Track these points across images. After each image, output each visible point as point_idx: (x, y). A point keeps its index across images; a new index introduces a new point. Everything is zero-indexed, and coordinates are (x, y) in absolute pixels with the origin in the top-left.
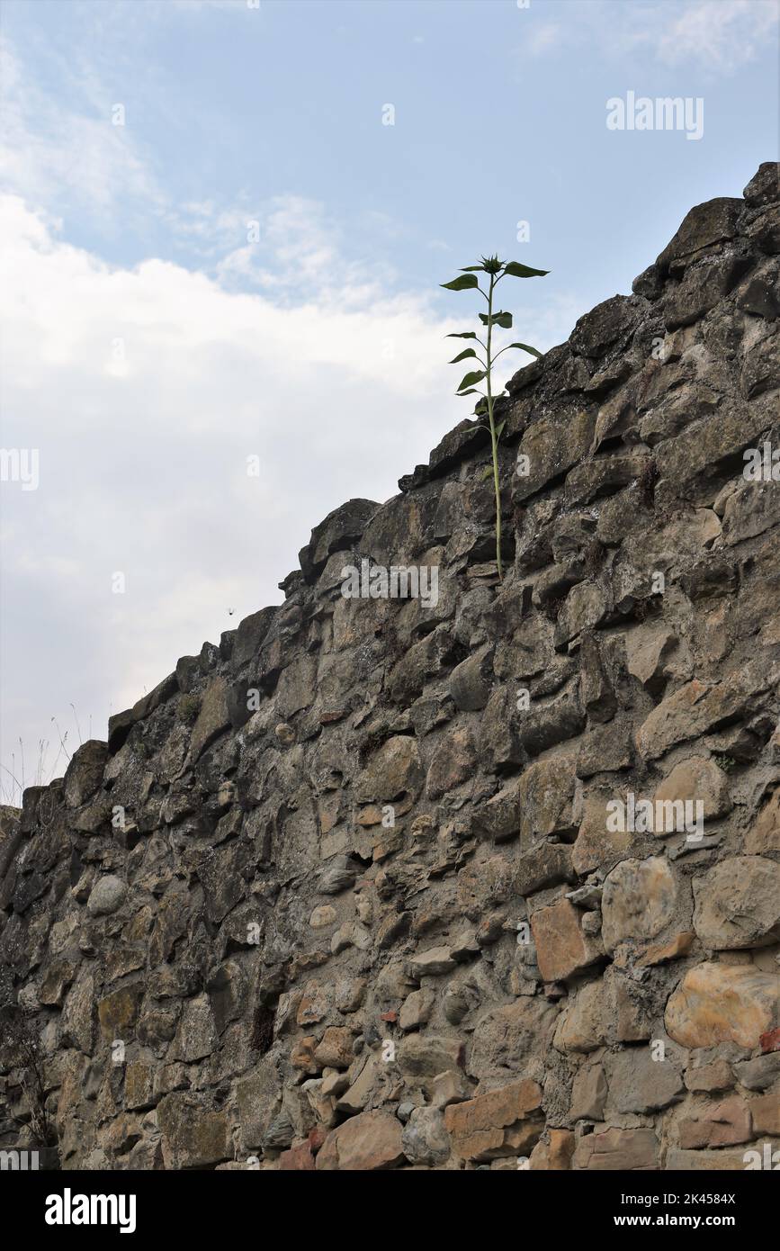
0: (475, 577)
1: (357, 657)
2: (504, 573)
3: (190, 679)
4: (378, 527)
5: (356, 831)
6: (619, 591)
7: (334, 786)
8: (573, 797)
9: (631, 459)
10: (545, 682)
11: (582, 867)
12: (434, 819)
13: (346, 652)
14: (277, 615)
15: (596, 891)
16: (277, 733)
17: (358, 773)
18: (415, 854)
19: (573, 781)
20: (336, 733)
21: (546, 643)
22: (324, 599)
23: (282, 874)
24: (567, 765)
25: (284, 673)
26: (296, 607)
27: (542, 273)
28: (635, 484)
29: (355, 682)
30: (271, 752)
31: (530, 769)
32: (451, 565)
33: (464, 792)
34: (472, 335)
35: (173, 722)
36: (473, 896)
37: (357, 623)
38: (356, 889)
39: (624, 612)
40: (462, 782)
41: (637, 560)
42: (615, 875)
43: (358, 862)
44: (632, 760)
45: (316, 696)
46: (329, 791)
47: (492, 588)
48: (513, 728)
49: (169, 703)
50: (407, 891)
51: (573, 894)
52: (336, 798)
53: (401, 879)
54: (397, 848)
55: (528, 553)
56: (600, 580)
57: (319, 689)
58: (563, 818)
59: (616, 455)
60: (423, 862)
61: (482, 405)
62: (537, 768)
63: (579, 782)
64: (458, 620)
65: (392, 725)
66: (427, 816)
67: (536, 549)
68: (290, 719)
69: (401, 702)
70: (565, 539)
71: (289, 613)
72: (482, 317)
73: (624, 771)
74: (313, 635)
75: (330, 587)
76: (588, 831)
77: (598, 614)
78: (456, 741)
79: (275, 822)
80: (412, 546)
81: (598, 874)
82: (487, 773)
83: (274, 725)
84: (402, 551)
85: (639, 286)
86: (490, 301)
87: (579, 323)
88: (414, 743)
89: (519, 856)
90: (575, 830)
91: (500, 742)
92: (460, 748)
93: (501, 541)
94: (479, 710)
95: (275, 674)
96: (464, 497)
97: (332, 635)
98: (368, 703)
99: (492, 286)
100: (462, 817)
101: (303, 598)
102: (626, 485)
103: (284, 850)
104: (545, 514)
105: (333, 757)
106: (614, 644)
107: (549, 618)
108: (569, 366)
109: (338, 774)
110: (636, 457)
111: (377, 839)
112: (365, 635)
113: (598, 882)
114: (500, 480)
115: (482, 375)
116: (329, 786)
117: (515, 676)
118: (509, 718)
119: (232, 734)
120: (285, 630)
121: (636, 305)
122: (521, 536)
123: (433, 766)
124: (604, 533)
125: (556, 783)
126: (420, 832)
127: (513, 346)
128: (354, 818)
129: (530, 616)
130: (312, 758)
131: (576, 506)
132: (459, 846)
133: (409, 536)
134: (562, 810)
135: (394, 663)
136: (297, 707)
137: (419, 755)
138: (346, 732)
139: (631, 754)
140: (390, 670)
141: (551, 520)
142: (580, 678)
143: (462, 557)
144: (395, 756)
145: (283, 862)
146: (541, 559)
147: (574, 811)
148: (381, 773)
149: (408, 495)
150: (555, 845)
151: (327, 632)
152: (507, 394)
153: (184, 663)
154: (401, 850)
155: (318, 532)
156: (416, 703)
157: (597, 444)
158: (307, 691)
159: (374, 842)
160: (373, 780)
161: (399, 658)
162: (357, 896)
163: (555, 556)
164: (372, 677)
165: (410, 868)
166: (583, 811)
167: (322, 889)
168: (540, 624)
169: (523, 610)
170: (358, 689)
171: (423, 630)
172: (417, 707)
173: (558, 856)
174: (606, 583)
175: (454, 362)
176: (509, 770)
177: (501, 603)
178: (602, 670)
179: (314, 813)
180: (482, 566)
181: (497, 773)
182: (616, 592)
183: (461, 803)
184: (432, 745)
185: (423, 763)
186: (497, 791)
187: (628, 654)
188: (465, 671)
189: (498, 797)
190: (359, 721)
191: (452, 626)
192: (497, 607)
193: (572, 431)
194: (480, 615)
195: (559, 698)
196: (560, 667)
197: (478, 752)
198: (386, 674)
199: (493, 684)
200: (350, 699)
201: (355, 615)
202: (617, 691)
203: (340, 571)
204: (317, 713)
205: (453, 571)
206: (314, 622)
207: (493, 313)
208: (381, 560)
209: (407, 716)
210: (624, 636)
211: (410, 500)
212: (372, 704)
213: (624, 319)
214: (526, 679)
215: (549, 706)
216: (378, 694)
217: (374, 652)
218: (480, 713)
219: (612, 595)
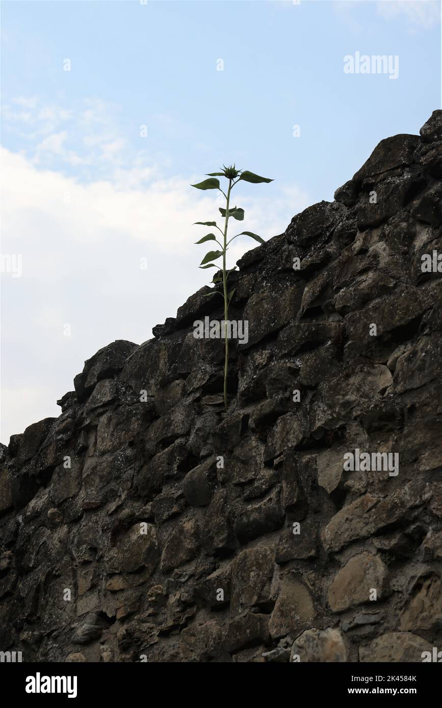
0: (207, 405)
1: (114, 460)
2: (229, 403)
4: (135, 362)
5: (105, 595)
6: (314, 422)
7: (91, 559)
8: (272, 577)
10: (256, 487)
11: (276, 633)
12: (165, 588)
13: (106, 456)
14: (55, 424)
15: (286, 652)
16: (49, 515)
17: (109, 550)
18: (149, 615)
19: (273, 566)
20: (94, 518)
21: (258, 458)
22: (92, 415)
23: (45, 626)
24: (269, 552)
25: (57, 469)
26: (70, 419)
27: (268, 181)
28: (329, 343)
29: (111, 479)
30: (43, 530)
31: (241, 554)
32: (189, 395)
33: (190, 569)
34: (214, 224)
36: (192, 651)
37: (115, 434)
38: (102, 640)
39: (317, 439)
40: (188, 562)
41: (328, 400)
42: (300, 641)
43: (104, 620)
44: (318, 552)
45: (80, 489)
46: (86, 563)
47: (219, 414)
48: (229, 522)
50: (142, 643)
51: (268, 653)
52: (91, 569)
53: (137, 634)
54: (135, 610)
55: (247, 389)
56: (299, 413)
57: (83, 483)
58: (263, 594)
59: (317, 320)
60: (154, 622)
61: (218, 276)
62: (245, 553)
63: (276, 566)
64: (192, 436)
65: (137, 514)
66: (160, 586)
67: (253, 387)
68: (59, 506)
69: (145, 496)
70: (275, 380)
71: (64, 424)
72: (222, 210)
73: (311, 560)
74: (81, 441)
75: (97, 405)
76: (282, 605)
77: (297, 438)
78: (185, 529)
79: (42, 585)
80: (160, 378)
81: (288, 639)
82: (207, 555)
83: (47, 509)
84: (152, 381)
85: (339, 195)
86: (228, 199)
87: (294, 220)
88: (153, 529)
89: (228, 621)
90: (272, 603)
91: (219, 532)
92: (188, 535)
93: (228, 378)
94: (204, 506)
95: (50, 470)
96: (202, 344)
97: (96, 443)
98: (120, 496)
99: (230, 188)
100: (187, 588)
101: (75, 413)
102: (323, 343)
103: (48, 607)
104: (261, 361)
105: (91, 536)
106: (308, 462)
107: (261, 440)
108: (285, 251)
109: (94, 550)
110: (332, 322)
111: (120, 602)
112: (121, 444)
113: (287, 645)
115: (220, 254)
116: (86, 559)
117: (234, 482)
118: (227, 514)
119: (14, 515)
120: (60, 437)
121: (337, 210)
122: (243, 376)
123: (167, 547)
124: (305, 378)
125: (259, 566)
126: (154, 598)
127: (244, 233)
128: (104, 585)
129: (247, 436)
130: (74, 537)
131: (285, 356)
132: (183, 611)
133: (159, 371)
134: (263, 587)
135: (142, 467)
136: (65, 496)
137: (157, 538)
138: (102, 518)
139: (317, 547)
140: (138, 472)
141: (266, 365)
142: (282, 486)
143: (197, 389)
144: (139, 537)
145: (46, 617)
146: (254, 396)
147: (272, 588)
148: (127, 551)
149: (159, 339)
150: (256, 615)
151: (92, 440)
152: (238, 269)
154: (138, 612)
155: (89, 364)
156: (157, 498)
157: (303, 311)
158: (74, 484)
159: (118, 604)
160: (121, 556)
161: (145, 463)
162: (102, 647)
163: (267, 393)
164: (124, 476)
165: (145, 626)
166: (279, 589)
167: (75, 639)
168: (254, 444)
169: (241, 432)
170: (113, 485)
171: (165, 442)
172: (157, 501)
173: (258, 623)
174: (305, 416)
175: (199, 243)
176: (225, 554)
177: (225, 425)
178: (299, 482)
179: (73, 579)
180: (212, 397)
181: (215, 556)
182: (312, 423)
183: (187, 578)
184: (167, 531)
185: (160, 544)
186: (214, 569)
187: (319, 470)
188: (196, 476)
189: (214, 575)
190: (113, 510)
191: (188, 440)
192: (222, 428)
193: (284, 300)
194: (209, 434)
195: (265, 501)
196: (267, 477)
197: (202, 538)
198: (135, 474)
199: (216, 487)
200: (107, 492)
201: (114, 428)
202: (309, 498)
203: (105, 394)
204: (80, 501)
205: (190, 399)
206: (83, 432)
207: (230, 208)
208: (136, 387)
209: (149, 508)
210: (316, 456)
211: (161, 343)
212: (123, 497)
213: (327, 219)
214: (241, 485)
215: (257, 506)
216: (128, 490)
217: (127, 457)
218: (205, 508)
219: (308, 426)
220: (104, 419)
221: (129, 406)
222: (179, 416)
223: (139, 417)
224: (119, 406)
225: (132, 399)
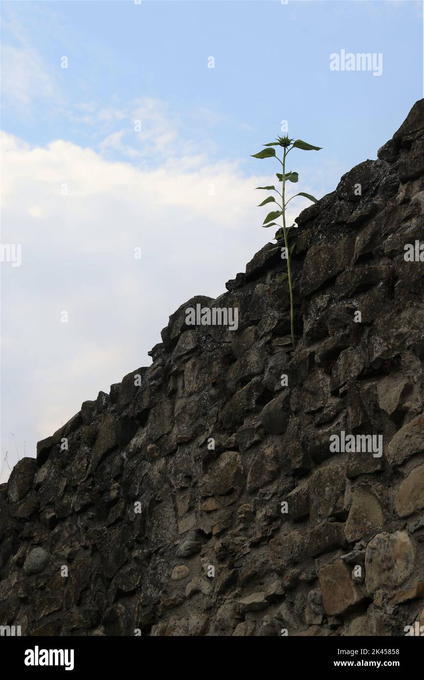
1: (200, 400)
2: (296, 343)
3: (90, 416)
5: (201, 516)
6: (373, 354)
7: (186, 485)
8: (345, 491)
9: (378, 267)
10: (325, 414)
11: (352, 538)
12: (253, 506)
13: (193, 397)
14: (147, 372)
15: (361, 553)
16: (148, 450)
17: (202, 476)
18: (241, 530)
19: (345, 480)
20: (187, 450)
21: (325, 389)
22: (178, 362)
23: (153, 545)
24: (340, 469)
25: (152, 411)
26: (160, 367)
27: (318, 148)
28: (381, 283)
29: (199, 416)
30: (144, 463)
31: (316, 473)
32: (261, 338)
33: (273, 488)
34: (272, 188)
35: (80, 445)
36: (279, 558)
37: (200, 377)
38: (202, 553)
39: (376, 368)
40: (270, 482)
41: (384, 333)
42: (373, 543)
43: (202, 536)
44: (383, 466)
45: (173, 426)
46: (183, 489)
47: (288, 353)
48: (304, 445)
49: (77, 432)
50: (236, 555)
51: (346, 556)
52: (187, 493)
53: (231, 547)
54: (228, 526)
55: (312, 330)
56: (359, 347)
57: (175, 421)
58: (338, 505)
59: (369, 265)
60: (246, 535)
61: (279, 233)
62: (320, 472)
63: (348, 481)
64: (266, 374)
65: (224, 444)
66: (248, 504)
67: (317, 327)
68: (156, 441)
69: (230, 429)
70: (336, 320)
71: (155, 372)
73: (378, 473)
74: (171, 385)
75: (182, 354)
76: (355, 514)
77: (358, 369)
78: (266, 454)
79: (147, 510)
81: (362, 542)
82: (287, 476)
83: (146, 445)
85: (382, 153)
86: (284, 165)
87: (343, 178)
88: (238, 456)
89: (309, 531)
90: (346, 513)
91: (295, 455)
92: (269, 459)
93: (294, 322)
94: (281, 434)
95: (146, 412)
96: (269, 294)
97: (183, 386)
98: (208, 430)
99: (285, 155)
100: (271, 505)
101: (164, 361)
102: (374, 284)
103: (154, 528)
104: (322, 304)
105: (185, 466)
106: (369, 389)
107: (326, 373)
108: (337, 206)
109: (189, 477)
110: (382, 265)
111: (215, 521)
112: (205, 385)
113: (362, 548)
114: (292, 282)
115: (280, 213)
116: (183, 485)
117: (305, 411)
118: (301, 439)
119: (118, 452)
120: (152, 383)
121: (380, 166)
122: (307, 319)
123: (252, 471)
124: (362, 316)
125: (333, 482)
126: (243, 515)
127: (301, 194)
128: (199, 506)
129: (314, 371)
130: (171, 467)
131: (343, 298)
132: (270, 524)
134: (337, 499)
135: (224, 404)
136: (161, 433)
137: (242, 464)
138: (194, 450)
139: (383, 462)
140: (222, 408)
141: (326, 308)
142: (348, 412)
143: (268, 333)
144: (226, 464)
145: (153, 536)
146: (319, 334)
147: (345, 500)
148: (217, 476)
149: (232, 292)
150: (332, 524)
151: (180, 384)
152: (296, 226)
153: (86, 405)
154: (231, 527)
155: (173, 318)
156: (240, 430)
157: (356, 256)
158: (167, 422)
159: (213, 522)
160: (212, 481)
161: (228, 400)
162: (202, 559)
163: (329, 332)
164: (210, 413)
165: (238, 540)
166: (351, 500)
167: (179, 554)
168: (321, 377)
169: (309, 367)
170: (201, 421)
171: (243, 381)
172: (240, 432)
173: (335, 531)
174: (364, 349)
175: (261, 205)
176: (302, 473)
177: (295, 363)
178: (362, 406)
179: (173, 503)
180: (281, 339)
181: (294, 476)
182: (371, 355)
183: (270, 496)
184: (250, 457)
185: (245, 469)
186: (294, 487)
187: (379, 396)
188: (272, 408)
189: (294, 492)
190: (202, 442)
191: (263, 378)
192: (292, 366)
193: (339, 249)
194: (281, 370)
195: (334, 425)
196: (334, 405)
197: (280, 460)
198: (220, 410)
199: (290, 416)
200: (196, 428)
201: (199, 372)
202: (372, 420)
203: (189, 343)
204: (174, 437)
205: (262, 342)
206: (171, 377)
207: (285, 173)
208: (215, 335)
209: (234, 438)
210: (376, 384)
211: (234, 296)
212: (211, 431)
213: (372, 175)
214: (312, 413)
215: (327, 430)
216: (214, 424)
217: (211, 397)
218: (282, 436)
219: (368, 357)
220: (189, 365)
221: (210, 352)
222: (253, 358)
223: (219, 361)
224: (201, 352)
225: (212, 346)
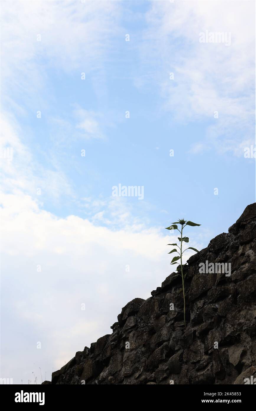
0: (177, 326)
1: (137, 353)
2: (187, 325)
3: (80, 360)
4: (144, 308)
6: (226, 333)
9: (229, 287)
10: (201, 364)
13: (133, 351)
14: (110, 338)
16: (109, 380)
20: (129, 381)
21: (201, 350)
22: (126, 333)
25: (112, 358)
26: (116, 335)
27: (199, 225)
28: (230, 296)
29: (136, 362)
32: (169, 322)
34: (176, 245)
35: (74, 375)
37: (137, 341)
39: (228, 341)
41: (231, 323)
45: (122, 367)
47: (182, 330)
48: (190, 381)
49: (73, 368)
55: (194, 318)
56: (219, 329)
57: (123, 364)
59: (224, 286)
61: (179, 268)
64: (171, 341)
65: (148, 378)
67: (197, 317)
68: (113, 375)
69: (151, 370)
70: (207, 314)
71: (114, 337)
72: (179, 238)
74: (121, 345)
75: (128, 328)
77: (218, 341)
80: (155, 315)
83: (108, 377)
84: (152, 316)
85: (231, 230)
86: (182, 233)
87: (211, 241)
93: (186, 314)
95: (109, 359)
96: (173, 299)
98: (140, 370)
99: (182, 229)
101: (119, 332)
102: (228, 296)
104: (200, 305)
106: (224, 352)
107: (202, 342)
108: (208, 255)
110: (231, 286)
112: (139, 346)
114: (185, 293)
115: (179, 258)
117: (191, 362)
118: (189, 377)
119: (94, 380)
120: (112, 343)
121: (230, 236)
122: (192, 313)
124: (220, 312)
127: (189, 248)
129: (196, 340)
131: (210, 303)
133: (155, 312)
135: (149, 356)
136: (116, 370)
138: (133, 380)
140: (148, 358)
141: (202, 307)
142: (213, 363)
143: (172, 319)
146: (198, 321)
149: (154, 297)
152: (187, 264)
153: (78, 353)
155: (124, 309)
156: (157, 370)
157: (218, 281)
158: (119, 365)
161: (151, 354)
163: (204, 320)
164: (142, 360)
168: (199, 344)
169: (193, 338)
170: (137, 365)
171: (159, 344)
172: (157, 372)
174: (221, 330)
175: (170, 253)
177: (186, 335)
178: (221, 361)
180: (179, 322)
182: (225, 334)
187: (229, 355)
188: (174, 359)
190: (137, 376)
191: (169, 343)
192: (184, 337)
193: (209, 277)
194: (178, 339)
195: (206, 370)
196: (206, 359)
198: (147, 359)
199: (183, 364)
200: (134, 368)
201: (136, 338)
202: (226, 369)
203: (132, 323)
204: (123, 373)
205: (169, 324)
206: (122, 341)
207: (182, 237)
208: (145, 319)
209: (154, 375)
210: (228, 349)
211: (155, 299)
212: (142, 370)
213: (226, 241)
214: (194, 363)
215: (202, 373)
216: (144, 367)
217: (142, 352)
218: (179, 375)
219: (223, 335)
220: (131, 334)
221: (142, 328)
222: (164, 332)
223: (147, 333)
224: (138, 328)
225: (143, 325)
